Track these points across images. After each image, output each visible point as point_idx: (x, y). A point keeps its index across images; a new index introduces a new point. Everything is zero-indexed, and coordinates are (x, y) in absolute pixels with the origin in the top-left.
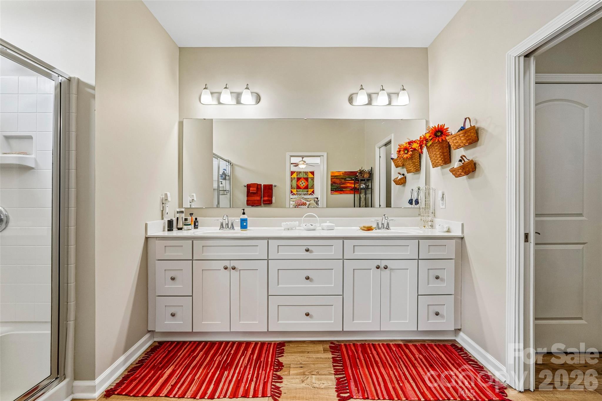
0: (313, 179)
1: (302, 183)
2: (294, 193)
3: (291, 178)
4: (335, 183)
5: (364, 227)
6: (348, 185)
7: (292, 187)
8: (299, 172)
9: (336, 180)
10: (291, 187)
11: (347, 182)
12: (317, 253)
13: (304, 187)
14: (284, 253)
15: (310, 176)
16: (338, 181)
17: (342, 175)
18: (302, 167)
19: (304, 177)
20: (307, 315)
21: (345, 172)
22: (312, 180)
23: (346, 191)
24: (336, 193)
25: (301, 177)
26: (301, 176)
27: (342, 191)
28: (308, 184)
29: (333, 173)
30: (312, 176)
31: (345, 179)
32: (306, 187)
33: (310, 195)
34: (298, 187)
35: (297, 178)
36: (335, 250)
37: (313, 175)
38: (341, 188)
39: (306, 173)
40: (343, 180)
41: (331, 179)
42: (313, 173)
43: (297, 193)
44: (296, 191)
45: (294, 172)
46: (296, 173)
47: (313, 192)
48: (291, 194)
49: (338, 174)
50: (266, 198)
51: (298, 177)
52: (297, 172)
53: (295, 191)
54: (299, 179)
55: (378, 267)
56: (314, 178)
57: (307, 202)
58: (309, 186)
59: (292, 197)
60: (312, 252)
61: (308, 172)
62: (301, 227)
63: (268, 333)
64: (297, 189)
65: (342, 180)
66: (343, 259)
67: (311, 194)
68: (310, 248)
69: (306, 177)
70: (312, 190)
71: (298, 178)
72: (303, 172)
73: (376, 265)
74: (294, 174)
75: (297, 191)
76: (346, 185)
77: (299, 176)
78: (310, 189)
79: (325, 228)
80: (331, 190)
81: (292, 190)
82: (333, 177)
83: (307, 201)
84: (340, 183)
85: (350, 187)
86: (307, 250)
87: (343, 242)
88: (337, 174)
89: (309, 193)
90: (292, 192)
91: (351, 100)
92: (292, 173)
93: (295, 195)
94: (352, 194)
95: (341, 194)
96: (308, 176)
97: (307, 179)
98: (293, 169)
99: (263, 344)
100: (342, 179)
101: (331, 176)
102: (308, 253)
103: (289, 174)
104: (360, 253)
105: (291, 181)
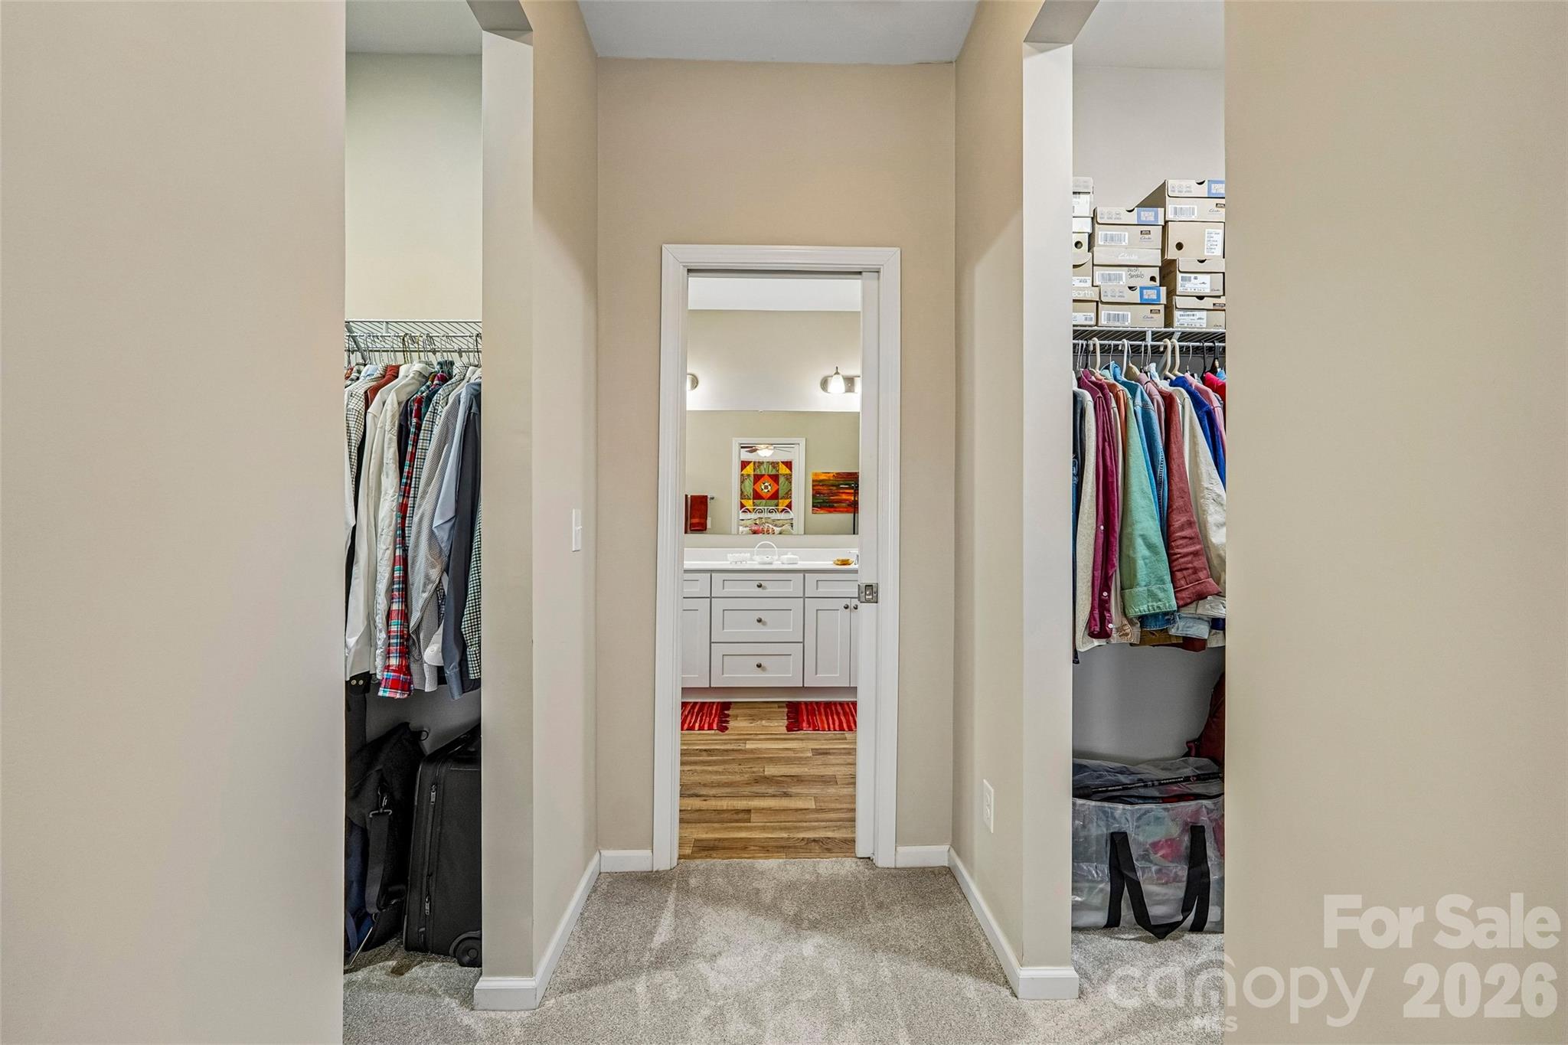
0: (789, 478)
1: (766, 487)
2: (747, 509)
3: (742, 475)
4: (820, 494)
5: (838, 560)
6: (844, 497)
7: (743, 496)
8: (759, 462)
9: (821, 488)
10: (741, 495)
11: (841, 491)
12: (771, 589)
13: (769, 495)
14: (731, 589)
15: (784, 470)
16: (825, 490)
17: (832, 478)
18: (765, 454)
19: (770, 473)
20: (759, 666)
21: (837, 474)
22: (787, 479)
23: (839, 507)
24: (822, 512)
25: (763, 473)
26: (763, 471)
27: (833, 507)
28: (778, 489)
29: (816, 474)
30: (788, 471)
31: (837, 486)
32: (775, 496)
33: (781, 512)
34: (757, 496)
35: (754, 475)
36: (793, 586)
37: (791, 469)
38: (831, 502)
39: (774, 465)
40: (835, 488)
41: (813, 486)
42: (788, 465)
43: (754, 509)
44: (751, 503)
45: (749, 463)
46: (752, 464)
47: (789, 506)
48: (743, 510)
49: (825, 478)
50: (696, 520)
51: (756, 473)
52: (755, 463)
53: (749, 504)
54: (758, 478)
55: (846, 607)
56: (791, 475)
57: (774, 528)
58: (781, 493)
59: (742, 516)
60: (765, 588)
61: (778, 463)
62: (753, 561)
63: (711, 690)
64: (754, 499)
65: (832, 488)
66: (804, 598)
67: (784, 510)
68: (763, 583)
69: (774, 472)
70: (787, 502)
71: (757, 475)
72: (768, 462)
73: (844, 605)
74: (748, 467)
75: (754, 503)
76: (839, 497)
77: (758, 472)
78: (781, 499)
79: (785, 562)
80: (813, 506)
81: (742, 501)
82: (817, 483)
83: (776, 526)
84: (828, 494)
85: (847, 500)
86: (760, 586)
87: (804, 576)
88: (823, 477)
89: (781, 508)
90: (742, 506)
91: (824, 384)
92: (744, 464)
93: (750, 512)
94: (851, 513)
95: (830, 512)
96: (778, 471)
97: (775, 478)
98: (746, 456)
99: (703, 704)
100: (833, 486)
101: (813, 481)
102: (760, 589)
103: (737, 466)
104: (823, 590)
105: (742, 482)
